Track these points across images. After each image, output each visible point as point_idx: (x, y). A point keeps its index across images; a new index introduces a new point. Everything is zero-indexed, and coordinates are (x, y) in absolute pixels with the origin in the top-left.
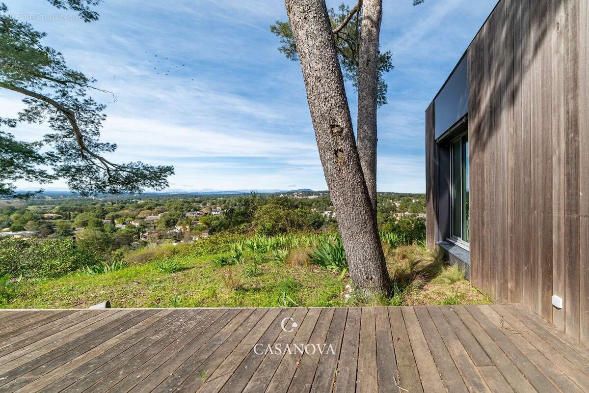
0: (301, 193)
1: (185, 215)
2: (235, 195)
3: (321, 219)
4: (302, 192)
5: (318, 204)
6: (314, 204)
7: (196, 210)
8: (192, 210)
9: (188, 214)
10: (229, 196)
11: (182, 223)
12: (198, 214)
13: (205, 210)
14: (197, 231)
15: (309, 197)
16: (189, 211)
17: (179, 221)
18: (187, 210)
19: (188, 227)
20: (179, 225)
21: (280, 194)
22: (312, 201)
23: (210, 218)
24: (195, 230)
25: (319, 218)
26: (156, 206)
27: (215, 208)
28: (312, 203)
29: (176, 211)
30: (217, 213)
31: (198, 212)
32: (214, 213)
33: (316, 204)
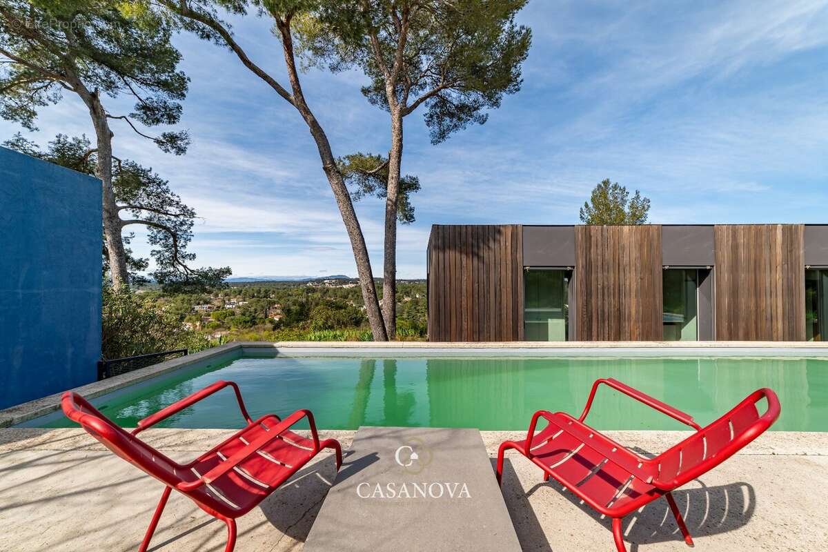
0: (333, 281)
1: (194, 309)
2: (252, 282)
3: (359, 315)
4: (336, 279)
5: (355, 296)
6: (350, 296)
7: (206, 302)
8: (201, 302)
9: (197, 308)
10: (244, 284)
11: (190, 319)
12: (209, 308)
13: (216, 303)
14: (210, 329)
15: (344, 286)
16: (199, 304)
17: (188, 317)
18: (195, 302)
19: (198, 324)
20: (188, 321)
21: (307, 282)
22: (349, 291)
23: (224, 313)
24: (208, 328)
25: (357, 314)
26: (159, 298)
27: (229, 300)
28: (348, 294)
29: (183, 303)
30: (231, 306)
31: (209, 305)
32: (228, 306)
33: (353, 296)
